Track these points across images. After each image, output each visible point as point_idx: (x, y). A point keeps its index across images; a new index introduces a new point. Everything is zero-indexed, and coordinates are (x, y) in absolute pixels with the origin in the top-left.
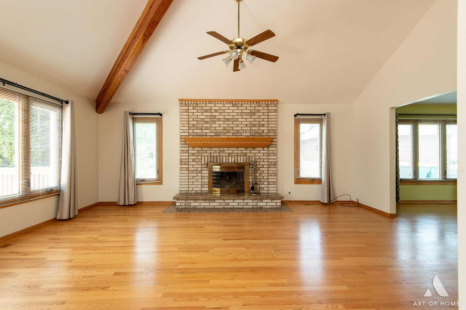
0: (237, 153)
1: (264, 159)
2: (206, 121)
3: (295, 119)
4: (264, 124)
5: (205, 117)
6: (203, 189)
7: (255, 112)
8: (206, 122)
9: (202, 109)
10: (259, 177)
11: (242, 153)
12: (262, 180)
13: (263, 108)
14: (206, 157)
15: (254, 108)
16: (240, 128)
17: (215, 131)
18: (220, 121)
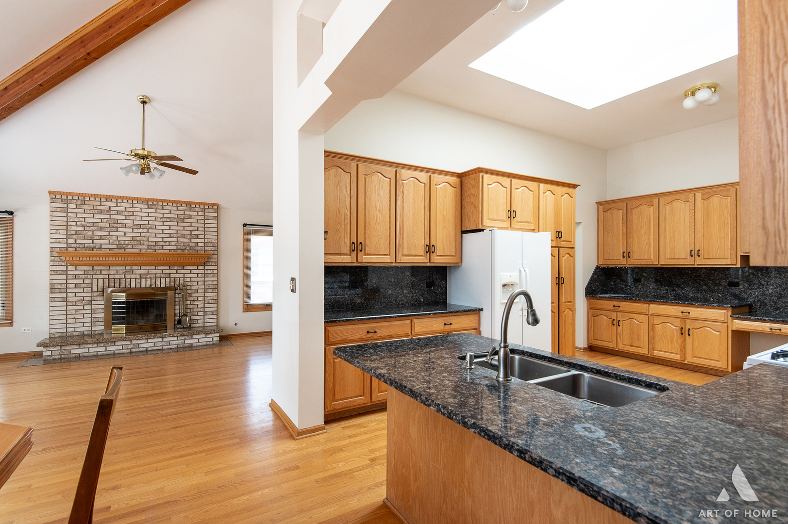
0: (156, 274)
1: (197, 282)
2: (101, 227)
3: (243, 229)
4: (198, 235)
5: (99, 221)
6: (94, 328)
7: (184, 219)
8: (101, 229)
9: (93, 209)
10: (191, 306)
11: (163, 273)
12: (196, 310)
13: (196, 213)
14: (101, 281)
15: (182, 213)
16: (161, 239)
17: (117, 242)
18: (125, 228)
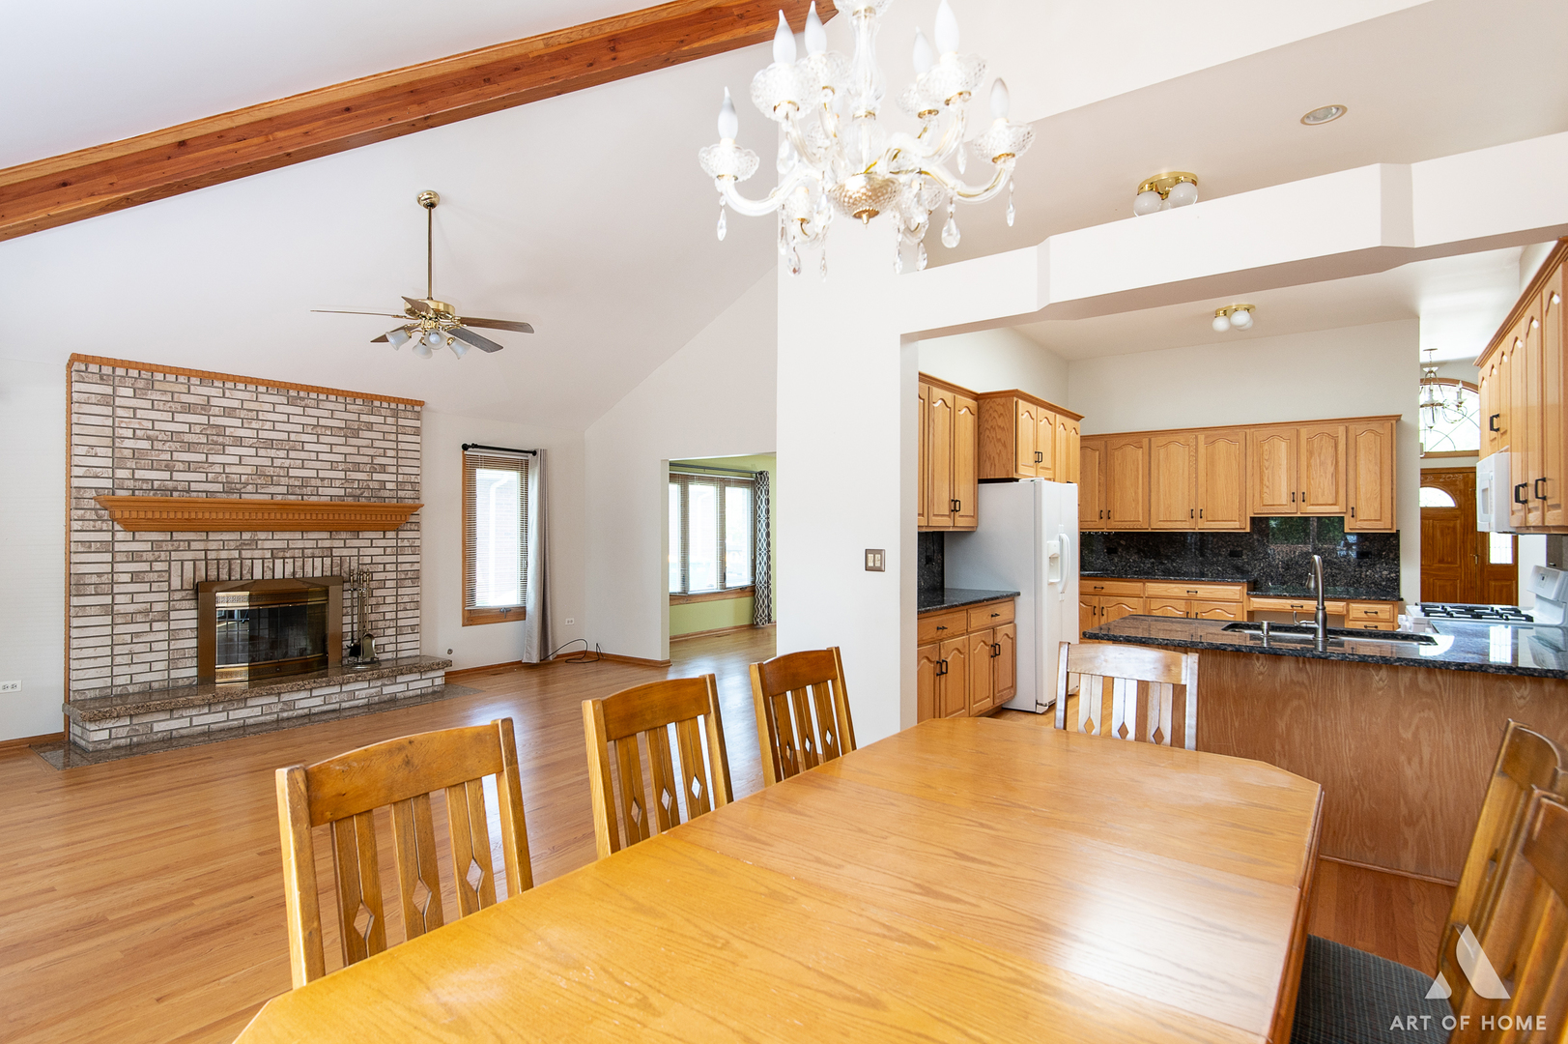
0: (303, 549)
1: (384, 564)
2: (189, 443)
3: (464, 456)
4: (385, 465)
5: (186, 428)
6: (174, 674)
7: (359, 429)
8: (190, 447)
9: (172, 401)
10: (373, 617)
11: (317, 548)
12: (381, 624)
13: (381, 420)
14: (188, 566)
15: (355, 417)
16: (313, 474)
17: (223, 478)
18: (241, 446)
